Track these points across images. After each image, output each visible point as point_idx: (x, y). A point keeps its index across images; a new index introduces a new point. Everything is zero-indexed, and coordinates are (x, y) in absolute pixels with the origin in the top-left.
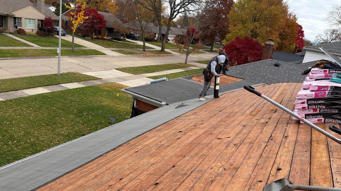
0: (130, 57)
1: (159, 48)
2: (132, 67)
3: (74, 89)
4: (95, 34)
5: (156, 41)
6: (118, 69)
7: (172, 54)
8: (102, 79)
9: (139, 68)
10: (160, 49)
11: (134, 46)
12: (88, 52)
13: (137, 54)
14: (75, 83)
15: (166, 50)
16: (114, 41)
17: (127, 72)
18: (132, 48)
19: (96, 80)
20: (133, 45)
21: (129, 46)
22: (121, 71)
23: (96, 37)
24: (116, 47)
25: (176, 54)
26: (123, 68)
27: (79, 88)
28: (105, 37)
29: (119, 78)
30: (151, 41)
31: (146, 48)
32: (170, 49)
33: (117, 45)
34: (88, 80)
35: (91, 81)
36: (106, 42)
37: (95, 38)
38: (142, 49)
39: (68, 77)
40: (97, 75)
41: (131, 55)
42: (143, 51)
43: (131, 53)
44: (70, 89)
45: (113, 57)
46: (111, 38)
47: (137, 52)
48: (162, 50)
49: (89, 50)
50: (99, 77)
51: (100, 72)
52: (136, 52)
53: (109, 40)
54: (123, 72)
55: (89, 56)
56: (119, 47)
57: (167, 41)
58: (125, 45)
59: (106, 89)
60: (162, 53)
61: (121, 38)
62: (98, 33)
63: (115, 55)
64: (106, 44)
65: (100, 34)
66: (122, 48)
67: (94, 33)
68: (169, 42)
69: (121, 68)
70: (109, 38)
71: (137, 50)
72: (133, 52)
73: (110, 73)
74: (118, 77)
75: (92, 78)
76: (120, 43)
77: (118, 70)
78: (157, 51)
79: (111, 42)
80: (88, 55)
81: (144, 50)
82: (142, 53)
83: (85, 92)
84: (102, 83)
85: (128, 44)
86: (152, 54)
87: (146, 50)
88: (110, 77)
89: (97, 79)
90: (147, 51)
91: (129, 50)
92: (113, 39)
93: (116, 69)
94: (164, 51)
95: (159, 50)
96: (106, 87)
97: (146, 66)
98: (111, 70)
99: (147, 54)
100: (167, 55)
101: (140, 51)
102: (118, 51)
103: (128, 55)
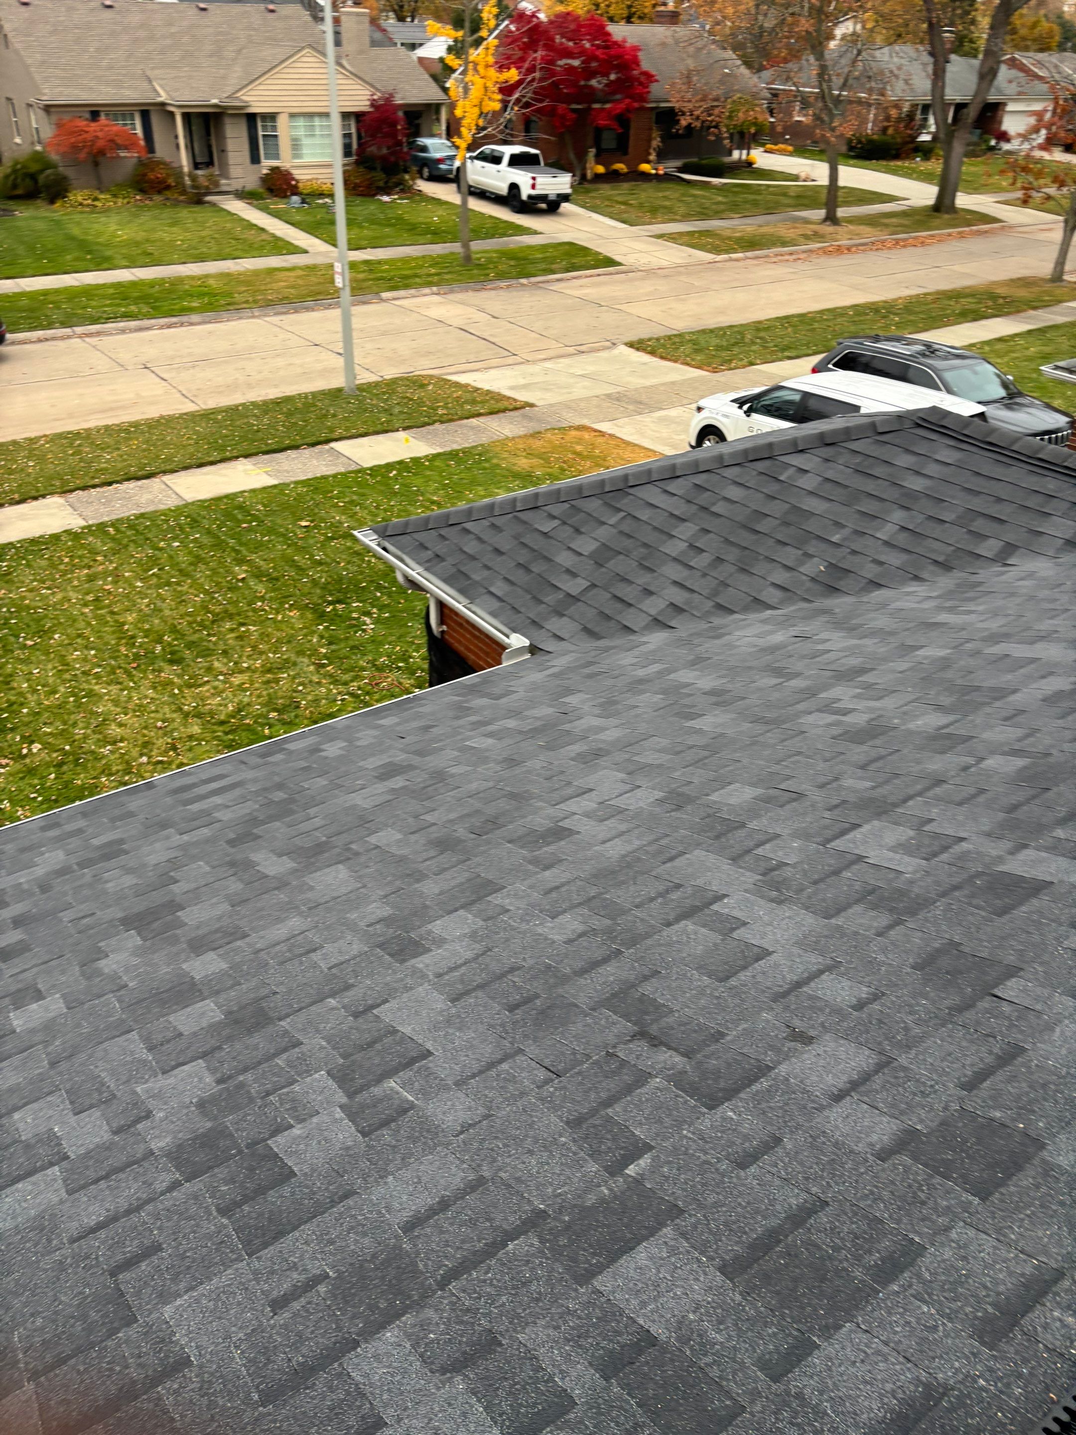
0: (739, 264)
1: (927, 195)
2: (721, 329)
3: (375, 470)
4: (597, 156)
5: (926, 152)
6: (637, 345)
8: (532, 405)
9: (758, 330)
10: (931, 201)
11: (785, 195)
12: (534, 262)
13: (784, 244)
14: (401, 435)
15: (963, 200)
16: (688, 182)
17: (675, 361)
18: (770, 209)
19: (501, 415)
20: (783, 192)
21: (755, 203)
22: (652, 353)
23: (601, 169)
24: (685, 218)
26: (669, 337)
27: (401, 462)
28: (648, 162)
29: (617, 398)
30: (897, 157)
31: (848, 204)
32: (998, 190)
33: (693, 205)
34: (461, 419)
35: (474, 421)
36: (647, 193)
37: (598, 178)
38: (822, 213)
39: (387, 400)
40: (525, 387)
41: (749, 254)
42: (825, 220)
43: (750, 244)
44: (362, 471)
45: (650, 273)
46: (678, 163)
48: (941, 206)
49: (544, 247)
50: (522, 396)
51: (548, 365)
52: (782, 231)
53: (667, 178)
54: (662, 358)
55: (533, 280)
56: (704, 215)
57: (993, 143)
58: (739, 199)
59: (523, 463)
60: (937, 222)
61: (727, 160)
62: (613, 145)
63: (665, 264)
64: (641, 206)
65: (626, 153)
66: (718, 215)
67: (592, 152)
68: (1006, 147)
69: (658, 339)
70: (669, 166)
71: (796, 220)
72: (763, 235)
73: (590, 369)
74: (619, 389)
75: (487, 401)
76: (715, 187)
77: (638, 349)
78: (908, 212)
79: (672, 192)
80: (528, 276)
81: (831, 219)
82: (817, 236)
83: (417, 482)
84: (521, 431)
85: (757, 190)
86: (869, 233)
87: (841, 212)
88: (581, 390)
89: (504, 411)
90: (852, 220)
91: (750, 226)
92: (684, 169)
93: (631, 345)
94: (952, 209)
96: (530, 455)
98: (604, 354)
99: (843, 236)
100: (962, 236)
101: (807, 221)
102: (685, 239)
103: (734, 256)
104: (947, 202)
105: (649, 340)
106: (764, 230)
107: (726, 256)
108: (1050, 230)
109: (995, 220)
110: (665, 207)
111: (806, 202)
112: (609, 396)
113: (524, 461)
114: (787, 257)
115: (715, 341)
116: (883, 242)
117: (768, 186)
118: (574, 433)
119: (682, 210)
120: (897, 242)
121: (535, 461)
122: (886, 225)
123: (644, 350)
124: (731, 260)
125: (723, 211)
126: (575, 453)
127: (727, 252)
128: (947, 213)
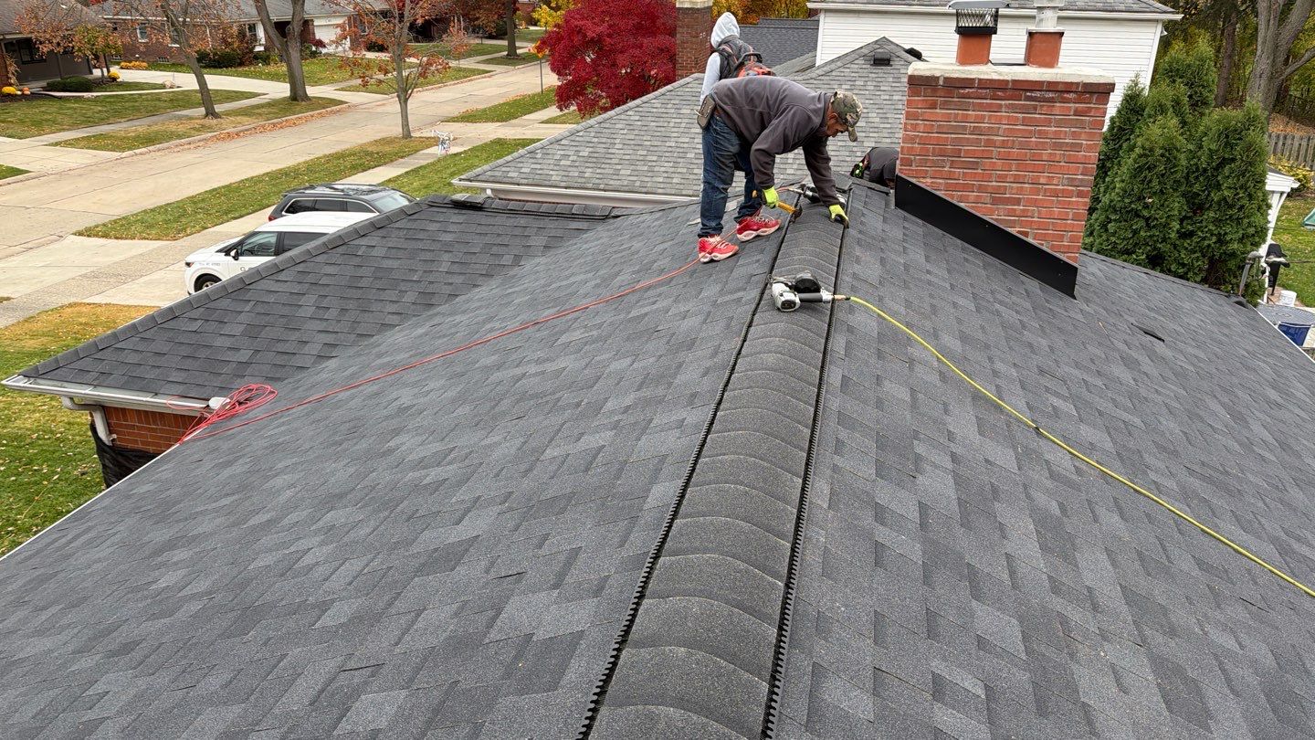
0: (147, 156)
1: (281, 90)
2: (161, 207)
5: (265, 58)
6: (88, 232)
7: (344, 106)
8: (8, 298)
9: (195, 203)
10: (288, 94)
11: (159, 100)
13: (179, 137)
15: (312, 91)
16: (60, 98)
17: (132, 238)
18: (151, 112)
20: (158, 98)
21: (138, 110)
22: (106, 236)
24: (73, 126)
25: (365, 100)
26: (115, 222)
28: (11, 85)
29: (95, 276)
30: (241, 64)
31: (221, 102)
32: (333, 81)
33: (75, 116)
36: (20, 110)
38: (202, 110)
41: (151, 148)
42: (207, 115)
43: (149, 140)
45: (62, 175)
46: (44, 84)
47: (181, 129)
48: (297, 96)
52: (172, 127)
53: (34, 96)
54: (117, 238)
56: (89, 122)
57: (314, 49)
58: (118, 106)
59: (31, 344)
60: (298, 108)
61: (90, 77)
63: (73, 166)
64: (22, 122)
66: (102, 121)
68: (324, 51)
69: (105, 224)
70: (32, 88)
71: (180, 118)
72: (157, 132)
73: (49, 259)
74: (92, 269)
76: (90, 100)
77: (88, 236)
78: (272, 104)
79: (47, 107)
81: (211, 113)
82: (203, 128)
84: (11, 321)
85: (132, 99)
86: (248, 122)
87: (218, 108)
88: (52, 277)
90: (228, 113)
91: (140, 126)
92: (52, 87)
93: (79, 234)
94: (306, 98)
95: (284, 99)
96: (34, 336)
97: (223, 187)
98: (56, 245)
99: (228, 125)
100: (321, 115)
101: (190, 118)
102: (82, 144)
103: (137, 151)
104: (300, 93)
105: (97, 226)
106: (155, 128)
107: (131, 152)
108: (384, 105)
109: (342, 102)
110: (47, 120)
111: (181, 103)
112: (84, 276)
113: (32, 342)
114: (186, 147)
115: (160, 218)
116: (263, 126)
117: (140, 95)
118: (69, 310)
119: (66, 120)
120: (274, 125)
121: (44, 339)
122: (260, 114)
123: (96, 235)
124: (136, 154)
125: (108, 118)
126: (81, 324)
127: (130, 149)
128: (303, 100)
